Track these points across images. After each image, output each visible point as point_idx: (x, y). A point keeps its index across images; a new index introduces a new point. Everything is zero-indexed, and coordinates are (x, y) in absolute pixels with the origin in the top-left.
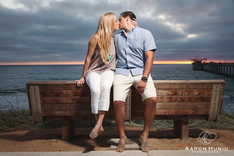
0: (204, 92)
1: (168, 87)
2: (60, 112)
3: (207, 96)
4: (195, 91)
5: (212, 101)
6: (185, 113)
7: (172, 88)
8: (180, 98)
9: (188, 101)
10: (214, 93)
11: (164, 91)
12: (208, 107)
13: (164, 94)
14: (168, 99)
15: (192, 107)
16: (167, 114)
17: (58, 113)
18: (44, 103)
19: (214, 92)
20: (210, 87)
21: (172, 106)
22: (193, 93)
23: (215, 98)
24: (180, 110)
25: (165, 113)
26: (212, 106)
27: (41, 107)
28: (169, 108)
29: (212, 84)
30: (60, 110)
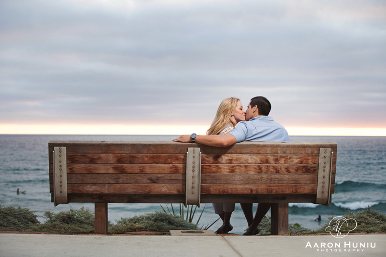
0: (308, 159)
1: (255, 150)
2: (94, 187)
3: (313, 165)
4: (294, 156)
5: (321, 173)
6: (282, 191)
7: (261, 152)
8: (274, 167)
9: (285, 172)
11: (249, 157)
12: (315, 181)
13: (250, 161)
14: (256, 168)
15: (292, 182)
16: (254, 193)
17: (91, 189)
18: (71, 172)
19: (322, 160)
20: (315, 152)
21: (261, 180)
22: (291, 160)
23: (323, 169)
24: (273, 186)
25: (251, 190)
26: (320, 180)
27: (66, 179)
28: (258, 183)
29: (318, 147)
30: (95, 184)
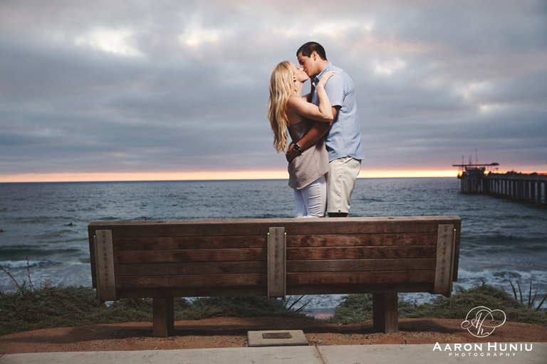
0: (423, 239)
1: (354, 229)
2: (149, 279)
3: (429, 246)
4: (405, 236)
5: (439, 257)
6: (389, 279)
7: (362, 231)
8: (379, 250)
9: (393, 255)
10: (440, 241)
11: (347, 238)
12: (432, 266)
13: (348, 243)
14: (355, 252)
15: (401, 268)
16: (354, 282)
17: (146, 282)
18: (119, 262)
19: (441, 239)
20: (432, 230)
21: (363, 266)
22: (401, 240)
23: (443, 251)
24: (378, 274)
25: (351, 279)
26: (439, 266)
27: (113, 270)
28: (358, 269)
29: (436, 223)
30: (151, 276)
